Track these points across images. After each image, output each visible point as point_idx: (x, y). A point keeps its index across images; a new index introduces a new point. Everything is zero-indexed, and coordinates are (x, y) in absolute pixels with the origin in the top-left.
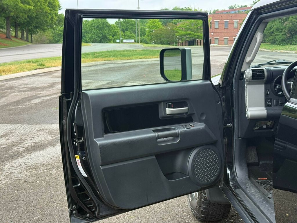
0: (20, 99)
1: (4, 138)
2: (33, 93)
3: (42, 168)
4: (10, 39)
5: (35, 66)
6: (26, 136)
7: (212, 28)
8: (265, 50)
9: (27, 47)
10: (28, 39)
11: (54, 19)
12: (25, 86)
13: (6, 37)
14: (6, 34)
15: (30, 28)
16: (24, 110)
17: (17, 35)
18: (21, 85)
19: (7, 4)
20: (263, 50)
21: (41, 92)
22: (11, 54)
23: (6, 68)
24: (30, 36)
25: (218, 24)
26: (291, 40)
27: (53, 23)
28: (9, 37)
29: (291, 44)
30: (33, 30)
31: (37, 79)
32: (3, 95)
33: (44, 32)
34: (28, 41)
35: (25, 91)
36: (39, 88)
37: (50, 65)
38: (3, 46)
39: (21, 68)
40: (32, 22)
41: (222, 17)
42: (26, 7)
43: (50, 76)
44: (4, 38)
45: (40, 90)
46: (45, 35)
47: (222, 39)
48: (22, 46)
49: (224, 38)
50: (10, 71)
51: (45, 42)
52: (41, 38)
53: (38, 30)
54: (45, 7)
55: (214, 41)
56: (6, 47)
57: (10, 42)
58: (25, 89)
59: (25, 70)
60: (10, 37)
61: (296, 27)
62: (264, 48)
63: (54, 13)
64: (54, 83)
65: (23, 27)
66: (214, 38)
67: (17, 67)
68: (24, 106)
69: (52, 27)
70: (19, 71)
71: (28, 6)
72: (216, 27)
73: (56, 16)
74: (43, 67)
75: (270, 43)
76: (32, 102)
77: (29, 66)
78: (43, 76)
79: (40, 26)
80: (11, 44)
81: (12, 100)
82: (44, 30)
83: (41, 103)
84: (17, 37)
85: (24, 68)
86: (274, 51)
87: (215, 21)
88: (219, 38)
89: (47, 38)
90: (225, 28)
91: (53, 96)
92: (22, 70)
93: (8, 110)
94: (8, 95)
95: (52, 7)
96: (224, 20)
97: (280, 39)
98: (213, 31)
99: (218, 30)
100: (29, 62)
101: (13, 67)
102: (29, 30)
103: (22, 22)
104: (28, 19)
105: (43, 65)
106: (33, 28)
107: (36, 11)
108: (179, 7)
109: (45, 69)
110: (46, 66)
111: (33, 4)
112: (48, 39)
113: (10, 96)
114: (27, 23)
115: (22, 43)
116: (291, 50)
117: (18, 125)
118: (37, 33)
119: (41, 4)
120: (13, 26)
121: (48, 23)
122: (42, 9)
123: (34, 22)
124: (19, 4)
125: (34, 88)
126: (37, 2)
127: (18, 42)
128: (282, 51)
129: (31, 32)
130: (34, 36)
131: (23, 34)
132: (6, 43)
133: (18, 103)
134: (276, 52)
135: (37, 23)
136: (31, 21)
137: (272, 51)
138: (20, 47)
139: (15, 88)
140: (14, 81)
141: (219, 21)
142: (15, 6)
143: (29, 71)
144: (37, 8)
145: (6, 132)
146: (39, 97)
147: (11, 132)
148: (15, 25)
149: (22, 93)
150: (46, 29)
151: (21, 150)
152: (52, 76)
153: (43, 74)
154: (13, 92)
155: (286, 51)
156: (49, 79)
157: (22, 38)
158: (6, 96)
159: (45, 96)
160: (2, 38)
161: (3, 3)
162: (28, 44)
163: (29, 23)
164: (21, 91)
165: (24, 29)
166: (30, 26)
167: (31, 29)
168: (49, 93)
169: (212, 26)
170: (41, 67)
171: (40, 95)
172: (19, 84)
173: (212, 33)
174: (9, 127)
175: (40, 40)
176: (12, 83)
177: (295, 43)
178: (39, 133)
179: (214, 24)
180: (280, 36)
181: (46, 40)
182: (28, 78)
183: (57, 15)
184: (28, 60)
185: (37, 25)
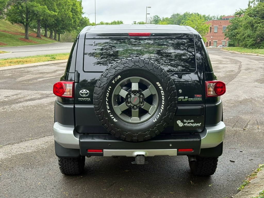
0: (32, 78)
1: (15, 96)
2: (41, 75)
3: (30, 107)
4: (40, 37)
5: (48, 59)
6: (28, 95)
7: (211, 32)
8: (237, 52)
9: (53, 45)
10: (56, 38)
11: (77, 22)
12: (38, 71)
13: (37, 36)
14: (37, 33)
15: (57, 29)
16: (31, 84)
17: (46, 34)
18: (35, 71)
19: (37, 10)
20: (235, 52)
21: (46, 75)
22: (38, 50)
23: (28, 59)
24: (57, 35)
25: (217, 29)
26: (259, 45)
27: (76, 25)
28: (39, 36)
29: (259, 48)
30: (60, 30)
31: (47, 67)
32: (22, 76)
33: (69, 33)
34: (56, 40)
35: (36, 74)
36: (46, 72)
37: (59, 59)
38: (34, 43)
39: (38, 60)
40: (59, 25)
41: (220, 23)
42: (52, 13)
43: (57, 66)
44: (35, 37)
45: (46, 74)
46: (71, 34)
47: (220, 42)
48: (48, 44)
49: (222, 41)
50: (30, 62)
51: (70, 40)
52: (67, 38)
53: (64, 31)
54: (68, 13)
55: (213, 43)
56: (36, 44)
57: (39, 40)
58: (36, 73)
59: (41, 61)
60: (41, 36)
61: (263, 35)
62: (236, 51)
63: (77, 17)
64: (57, 70)
65: (52, 28)
66: (213, 41)
67: (36, 59)
68: (32, 82)
69: (76, 29)
70: (37, 62)
71: (53, 13)
72: (215, 32)
73: (78, 19)
74: (54, 60)
75: (243, 47)
76: (38, 80)
77: (44, 58)
78: (52, 65)
79: (66, 27)
80: (40, 42)
81: (26, 79)
82: (69, 31)
83: (43, 81)
84: (46, 36)
85: (40, 60)
86: (242, 53)
87: (214, 26)
88: (217, 41)
89: (72, 37)
90: (223, 33)
91: (52, 78)
92: (39, 61)
93: (22, 83)
94: (25, 76)
95: (75, 13)
96: (223, 26)
97: (250, 44)
98: (213, 35)
99: (217, 35)
100: (47, 56)
101: (34, 59)
102: (57, 31)
103: (51, 24)
104: (56, 22)
105: (54, 59)
106: (60, 29)
107: (61, 16)
108: (189, 13)
109: (55, 61)
110: (56, 59)
111: (58, 11)
112: (73, 39)
113: (26, 76)
114: (54, 24)
115: (49, 41)
116: (255, 53)
117: (25, 91)
118: (63, 33)
119: (65, 11)
120: (44, 27)
121: (72, 25)
122: (66, 14)
123: (61, 24)
124: (46, 11)
125: (42, 73)
126: (62, 9)
127: (46, 41)
128: (249, 53)
129: (59, 32)
130: (61, 35)
131: (51, 34)
132: (36, 41)
133: (29, 80)
134: (244, 54)
135: (63, 25)
136: (58, 23)
137: (241, 54)
138: (46, 45)
139: (31, 72)
140: (31, 68)
141: (218, 26)
142: (43, 12)
143: (43, 62)
144: (61, 13)
145: (17, 93)
146: (43, 78)
147: (20, 94)
148: (45, 26)
149: (34, 75)
150: (71, 30)
151: (22, 100)
152: (58, 66)
153: (53, 64)
154: (28, 75)
155: (251, 54)
156: (55, 67)
157: (51, 37)
158: (23, 77)
159: (48, 77)
160: (34, 37)
161: (34, 9)
162: (54, 42)
163: (56, 25)
164: (34, 74)
165: (52, 29)
166: (57, 28)
167: (59, 29)
168: (51, 76)
169: (211, 30)
170: (52, 60)
171: (44, 77)
172: (34, 70)
173: (212, 36)
174: (20, 91)
175: (67, 39)
176: (29, 69)
177: (262, 48)
178: (35, 95)
179: (214, 29)
180: (250, 41)
181: (72, 39)
182: (41, 66)
183: (80, 19)
184: (46, 55)
185: (63, 26)
